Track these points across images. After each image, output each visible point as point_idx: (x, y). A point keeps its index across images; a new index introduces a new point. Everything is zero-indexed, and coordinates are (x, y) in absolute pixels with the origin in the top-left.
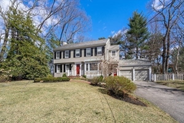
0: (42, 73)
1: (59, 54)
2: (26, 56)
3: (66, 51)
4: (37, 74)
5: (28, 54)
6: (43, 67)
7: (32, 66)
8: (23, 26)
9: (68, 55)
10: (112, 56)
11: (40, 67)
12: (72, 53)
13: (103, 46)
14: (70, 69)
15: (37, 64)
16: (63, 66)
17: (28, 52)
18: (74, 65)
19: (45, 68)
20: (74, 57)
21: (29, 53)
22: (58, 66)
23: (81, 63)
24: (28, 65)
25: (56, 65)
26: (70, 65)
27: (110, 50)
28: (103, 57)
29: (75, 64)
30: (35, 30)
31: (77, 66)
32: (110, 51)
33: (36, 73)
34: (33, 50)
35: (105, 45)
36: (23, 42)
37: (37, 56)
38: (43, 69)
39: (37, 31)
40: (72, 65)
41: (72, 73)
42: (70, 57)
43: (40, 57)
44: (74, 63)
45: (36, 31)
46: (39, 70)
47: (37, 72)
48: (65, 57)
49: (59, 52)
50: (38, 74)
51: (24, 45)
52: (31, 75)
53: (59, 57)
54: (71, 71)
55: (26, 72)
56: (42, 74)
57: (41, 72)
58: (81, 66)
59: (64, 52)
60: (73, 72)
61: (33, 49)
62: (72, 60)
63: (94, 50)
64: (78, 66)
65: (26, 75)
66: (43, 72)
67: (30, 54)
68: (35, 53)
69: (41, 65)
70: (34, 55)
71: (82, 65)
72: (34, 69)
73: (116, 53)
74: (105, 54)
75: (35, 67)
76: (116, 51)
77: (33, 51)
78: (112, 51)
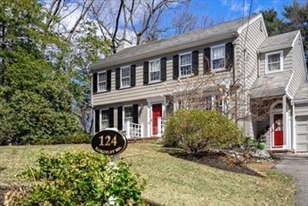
0: (58, 129)
1: (105, 76)
2: (21, 87)
3: (122, 68)
4: (45, 131)
5: (26, 82)
6: (61, 114)
7: (33, 112)
8: (15, 11)
9: (128, 79)
10: (267, 72)
11: (52, 114)
12: (139, 70)
13: (229, 41)
14: (136, 121)
15: (45, 107)
16: (116, 112)
17: (27, 77)
18: (145, 107)
19: (64, 118)
20: (146, 82)
21: (27, 80)
22: (103, 112)
23: (165, 99)
24: (25, 110)
25: (97, 109)
26: (136, 106)
27: (262, 50)
28: (229, 74)
29: (149, 104)
30: (43, 18)
31: (154, 110)
32: (260, 56)
33: (43, 129)
34: (37, 72)
35: (235, 36)
36: (14, 53)
37: (46, 87)
38: (62, 121)
39: (49, 20)
40: (139, 108)
41: (140, 131)
42: (133, 84)
43: (54, 87)
44: (144, 102)
45: (46, 18)
46: (49, 122)
47: (45, 126)
48: (122, 87)
49: (105, 71)
50: (47, 133)
51: (16, 60)
52: (32, 137)
53: (106, 86)
54: (139, 125)
55: (20, 128)
56: (57, 132)
57: (54, 128)
58: (164, 108)
59: (118, 70)
60: (142, 129)
61: (37, 69)
62: (139, 92)
63: (201, 56)
64: (157, 108)
65: (20, 135)
66: (61, 128)
67: (30, 83)
68: (41, 80)
69: (56, 111)
70: (38, 84)
71: (167, 104)
72: (38, 119)
73: (282, 58)
74: (236, 66)
75: (41, 115)
76: (282, 52)
77: (36, 75)
78: (267, 55)
